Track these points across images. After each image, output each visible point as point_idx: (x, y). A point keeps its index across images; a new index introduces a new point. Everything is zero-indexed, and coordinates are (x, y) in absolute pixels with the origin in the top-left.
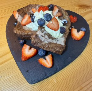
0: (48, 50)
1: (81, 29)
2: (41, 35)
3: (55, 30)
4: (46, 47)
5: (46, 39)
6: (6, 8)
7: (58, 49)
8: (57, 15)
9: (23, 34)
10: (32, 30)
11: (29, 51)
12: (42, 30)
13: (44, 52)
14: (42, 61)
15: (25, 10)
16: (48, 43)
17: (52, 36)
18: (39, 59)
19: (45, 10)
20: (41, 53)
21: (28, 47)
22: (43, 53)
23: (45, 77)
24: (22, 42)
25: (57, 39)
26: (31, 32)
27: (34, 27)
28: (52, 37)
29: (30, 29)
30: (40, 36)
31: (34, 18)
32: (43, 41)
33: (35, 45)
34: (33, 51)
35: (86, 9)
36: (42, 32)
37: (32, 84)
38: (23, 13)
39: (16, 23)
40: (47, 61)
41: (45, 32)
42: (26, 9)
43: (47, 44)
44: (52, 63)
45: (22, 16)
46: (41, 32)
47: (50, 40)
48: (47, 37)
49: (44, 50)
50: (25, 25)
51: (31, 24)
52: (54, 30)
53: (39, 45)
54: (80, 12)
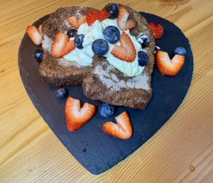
0: (121, 105)
1: (177, 50)
2: (104, 76)
3: (130, 61)
4: (117, 98)
5: (114, 81)
6: (7, 22)
7: (140, 100)
8: (128, 26)
9: (61, 76)
10: (79, 66)
11: (80, 111)
12: (104, 63)
13: (111, 110)
14: (111, 127)
15: (52, 21)
16: (119, 89)
17: (123, 73)
18: (105, 125)
19: (104, 19)
20: (105, 111)
21: (77, 102)
22: (109, 112)
23: (122, 157)
24: (61, 93)
25: (134, 79)
26: (78, 69)
27: (82, 58)
28: (125, 76)
29: (74, 64)
30: (101, 78)
31: (82, 39)
32: (108, 87)
33: (93, 98)
34: (88, 109)
35: (177, 6)
36: (104, 68)
37: (97, 174)
38: (50, 29)
39: (38, 55)
40: (120, 126)
41: (109, 68)
42: (56, 20)
43: (118, 92)
44: (130, 128)
45: (49, 37)
46: (101, 68)
47: (122, 84)
48: (114, 77)
49: (110, 105)
50: (61, 57)
51: (74, 52)
52: (128, 61)
53: (101, 97)
54: (165, 13)
